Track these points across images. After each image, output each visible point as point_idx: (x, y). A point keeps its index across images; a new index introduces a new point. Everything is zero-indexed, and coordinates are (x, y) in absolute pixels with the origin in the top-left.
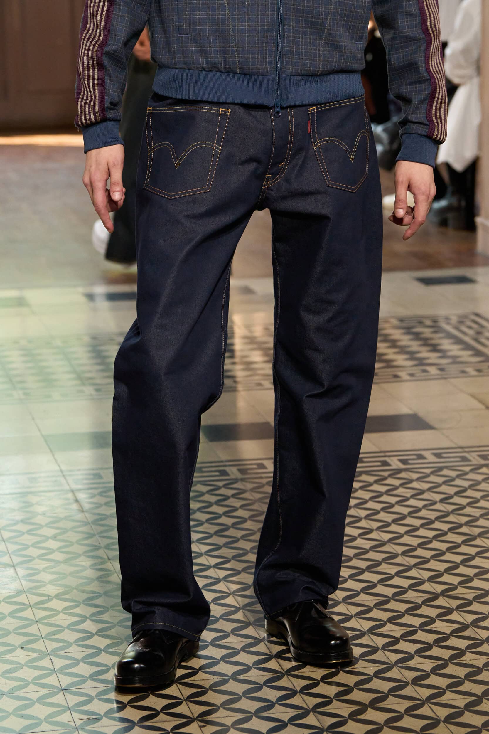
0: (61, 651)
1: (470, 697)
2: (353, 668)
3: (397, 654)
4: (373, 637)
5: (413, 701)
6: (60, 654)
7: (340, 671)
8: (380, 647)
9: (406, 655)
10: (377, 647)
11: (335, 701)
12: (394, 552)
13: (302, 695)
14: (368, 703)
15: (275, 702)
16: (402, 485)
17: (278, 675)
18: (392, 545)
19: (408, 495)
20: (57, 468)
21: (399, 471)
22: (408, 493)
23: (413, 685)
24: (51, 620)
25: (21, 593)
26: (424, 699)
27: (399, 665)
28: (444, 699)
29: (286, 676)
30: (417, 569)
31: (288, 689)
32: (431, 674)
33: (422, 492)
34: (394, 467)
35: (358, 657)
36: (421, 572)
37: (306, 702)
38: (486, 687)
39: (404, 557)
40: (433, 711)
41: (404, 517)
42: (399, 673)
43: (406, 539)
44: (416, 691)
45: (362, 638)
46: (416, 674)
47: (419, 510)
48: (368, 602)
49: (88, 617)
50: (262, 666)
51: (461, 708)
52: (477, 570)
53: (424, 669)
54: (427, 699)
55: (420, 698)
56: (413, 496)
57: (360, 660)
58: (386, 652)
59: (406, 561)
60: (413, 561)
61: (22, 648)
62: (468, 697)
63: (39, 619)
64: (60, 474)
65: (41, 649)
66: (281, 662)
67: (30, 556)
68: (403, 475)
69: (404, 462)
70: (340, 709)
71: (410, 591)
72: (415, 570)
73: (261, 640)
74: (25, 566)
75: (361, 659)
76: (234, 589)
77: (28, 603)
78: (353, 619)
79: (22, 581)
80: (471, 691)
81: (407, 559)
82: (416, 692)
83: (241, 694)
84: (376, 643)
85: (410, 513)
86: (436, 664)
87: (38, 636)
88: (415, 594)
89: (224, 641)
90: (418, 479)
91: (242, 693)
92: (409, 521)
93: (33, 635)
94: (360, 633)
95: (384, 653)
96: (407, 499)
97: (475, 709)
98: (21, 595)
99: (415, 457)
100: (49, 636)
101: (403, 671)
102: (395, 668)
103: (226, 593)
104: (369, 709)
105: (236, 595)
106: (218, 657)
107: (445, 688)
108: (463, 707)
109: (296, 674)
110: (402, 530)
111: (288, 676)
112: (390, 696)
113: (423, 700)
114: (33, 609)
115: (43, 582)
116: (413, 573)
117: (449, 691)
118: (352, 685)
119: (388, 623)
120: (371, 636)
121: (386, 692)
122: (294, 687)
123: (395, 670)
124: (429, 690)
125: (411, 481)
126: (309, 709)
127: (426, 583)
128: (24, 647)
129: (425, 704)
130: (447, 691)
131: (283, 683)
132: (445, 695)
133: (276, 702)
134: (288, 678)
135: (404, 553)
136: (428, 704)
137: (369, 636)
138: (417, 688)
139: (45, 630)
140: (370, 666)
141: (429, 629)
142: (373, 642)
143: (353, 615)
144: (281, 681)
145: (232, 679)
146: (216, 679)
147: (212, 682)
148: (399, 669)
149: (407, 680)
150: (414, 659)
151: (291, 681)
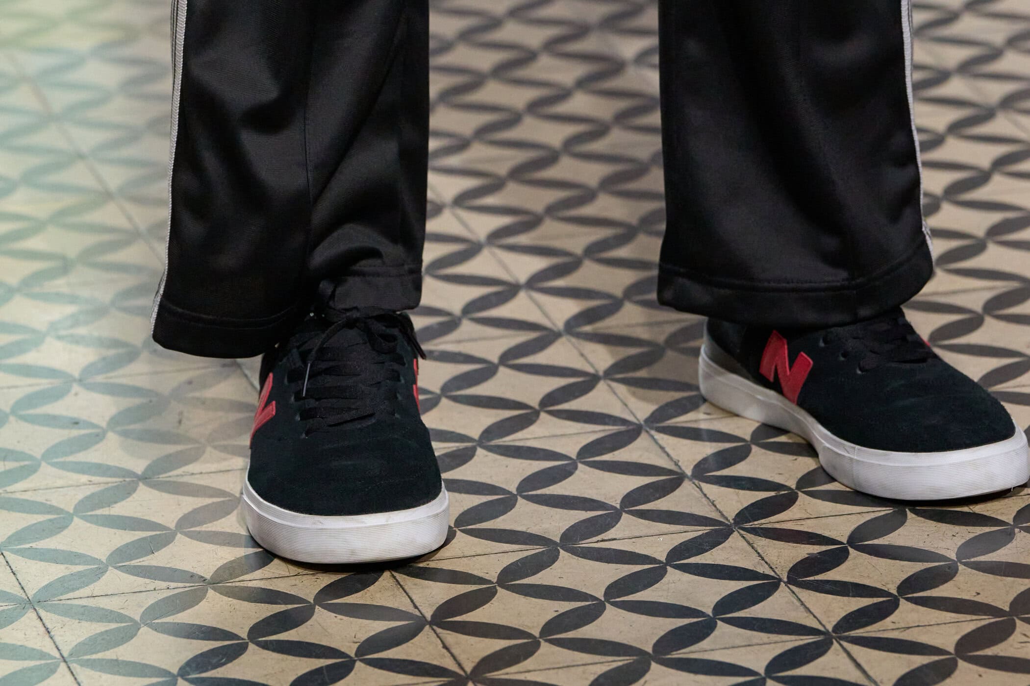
1: (974, 617)
2: (603, 541)
3: (742, 492)
5: (793, 637)
7: (561, 551)
8: (689, 472)
9: (772, 494)
10: (679, 471)
11: (547, 644)
13: (439, 630)
14: (649, 649)
15: (353, 655)
23: (791, 586)
26: (830, 628)
27: (748, 525)
28: (893, 626)
31: (395, 615)
32: (851, 550)
35: (618, 506)
37: (453, 651)
38: (1021, 585)
40: (858, 666)
42: (749, 548)
44: (802, 604)
45: (631, 446)
46: (805, 551)
51: (948, 653)
52: (996, 217)
53: (827, 534)
54: (838, 627)
55: (815, 625)
57: (625, 516)
58: (706, 487)
62: (969, 617)
70: (560, 670)
75: (627, 512)
78: (602, 386)
80: (978, 599)
82: (802, 608)
83: (244, 635)
84: (675, 457)
86: (868, 517)
89: (185, 469)
91: (247, 629)
94: (622, 428)
95: (701, 488)
97: (989, 652)
101: (761, 543)
102: (736, 535)
104: (654, 666)
106: (170, 520)
107: (895, 592)
108: (951, 649)
112: (719, 623)
113: (825, 633)
117: (907, 599)
118: (600, 595)
120: (659, 436)
121: (709, 612)
122: (416, 607)
123: (735, 540)
124: (846, 599)
126: (462, 673)
129: (832, 643)
130: (902, 602)
131: (378, 595)
132: (897, 612)
133: (356, 655)
134: (394, 577)
136: (842, 642)
137: (652, 437)
138: (806, 595)
140: (658, 532)
142: (664, 455)
143: (601, 373)
145: (215, 589)
146: (163, 590)
147: (151, 600)
148: (749, 536)
149: (776, 571)
150: (797, 503)
151: (406, 588)
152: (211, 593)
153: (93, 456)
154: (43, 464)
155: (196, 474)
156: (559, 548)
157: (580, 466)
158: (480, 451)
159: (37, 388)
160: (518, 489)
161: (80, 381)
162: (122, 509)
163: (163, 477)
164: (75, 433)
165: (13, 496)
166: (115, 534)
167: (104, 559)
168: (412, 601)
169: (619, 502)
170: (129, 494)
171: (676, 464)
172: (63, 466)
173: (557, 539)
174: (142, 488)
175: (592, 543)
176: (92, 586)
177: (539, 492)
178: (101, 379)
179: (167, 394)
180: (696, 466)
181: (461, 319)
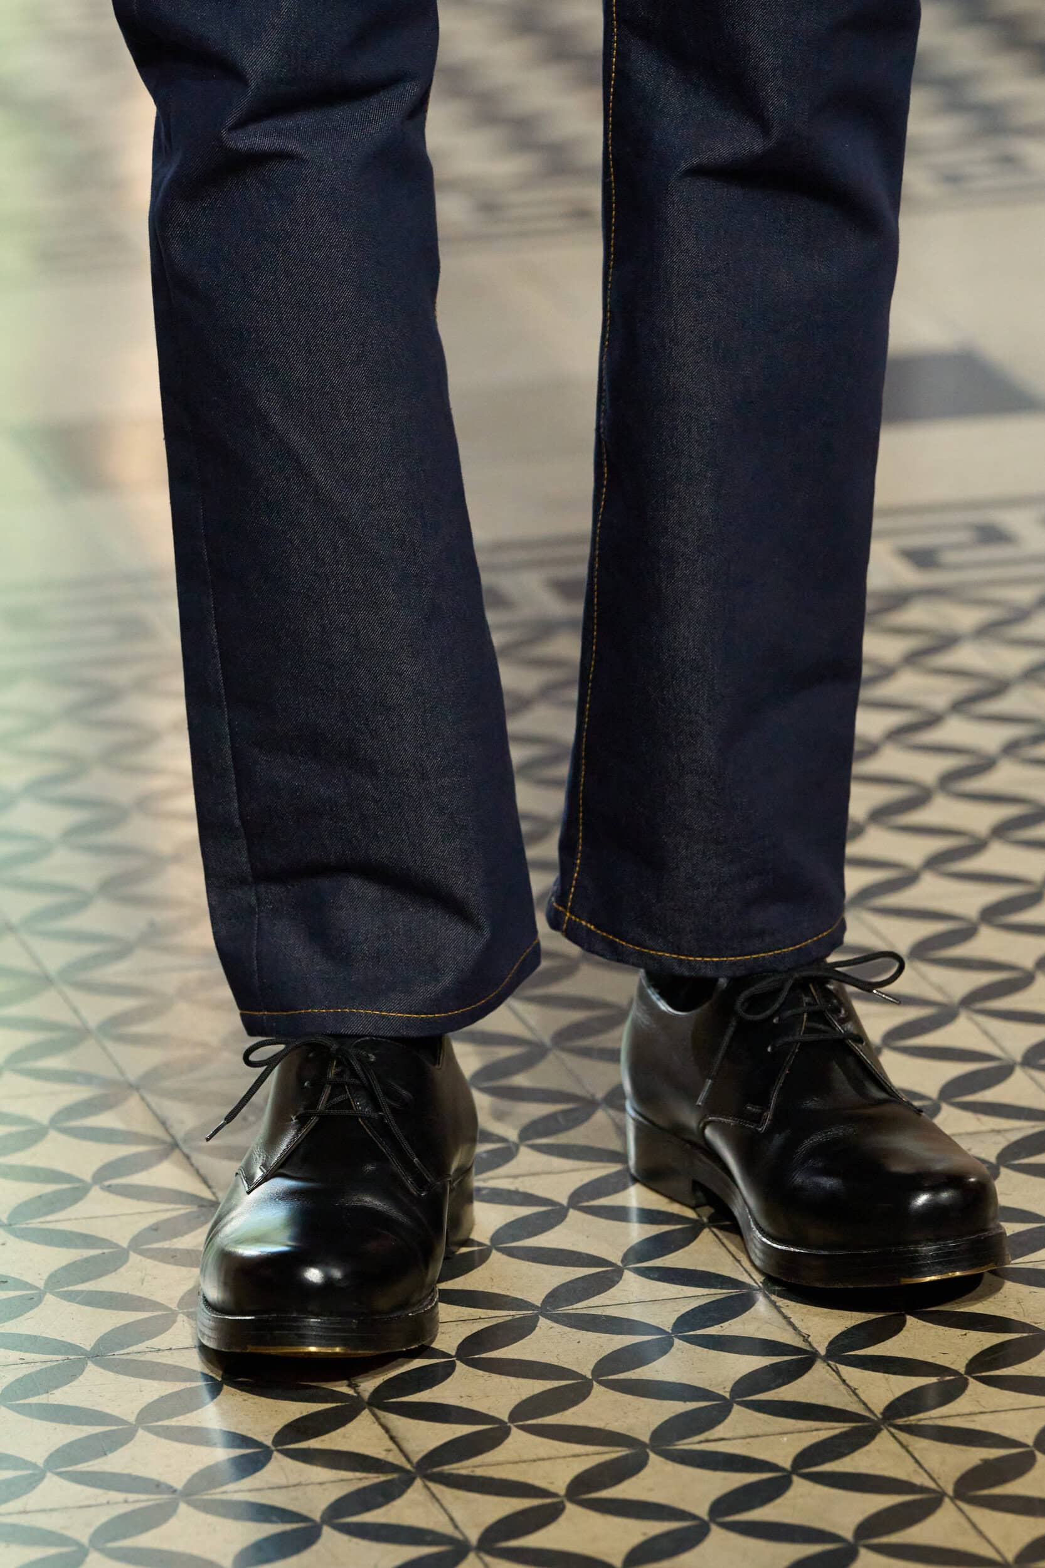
2: (707, 1441)
3: (893, 1377)
4: (791, 1307)
7: (652, 1456)
9: (934, 1379)
10: (808, 1348)
13: (487, 1560)
16: (910, 659)
17: (382, 1478)
18: (866, 915)
19: (940, 703)
21: (900, 599)
22: (938, 693)
23: (958, 1502)
26: (1009, 1559)
27: (900, 1422)
29: (418, 1482)
30: (981, 1019)
31: (429, 1538)
32: (1038, 1455)
33: (999, 687)
35: (727, 1395)
36: (996, 1026)
39: (929, 968)
41: (922, 798)
42: (902, 1453)
43: (931, 891)
44: (974, 1526)
45: (744, 1316)
46: (975, 1456)
47: (984, 765)
50: (314, 1444)
53: (1007, 1433)
54: (1021, 1558)
55: (989, 1553)
56: (960, 706)
57: (736, 1408)
58: (844, 1370)
59: (932, 984)
60: (961, 983)
66: (400, 1423)
68: (915, 615)
71: (948, 1109)
72: (970, 1019)
75: (739, 1404)
81: (938, 973)
82: (973, 1532)
84: (804, 1331)
85: (948, 780)
90: (982, 632)
92: (942, 811)
94: (733, 1292)
95: (838, 1372)
96: (936, 720)
99: (967, 536)
101: (919, 1445)
102: (884, 1433)
103: (155, 1140)
106: (128, 1411)
109: (463, 1472)
110: (914, 851)
111: (431, 1485)
112: (862, 1551)
116: (961, 1033)
118: (703, 1511)
121: (849, 1536)
122: (456, 1527)
123: (884, 1441)
125: (947, 641)
127: (1019, 1074)
131: (408, 1511)
134: (428, 1488)
138: (980, 1515)
140: (778, 1430)
141: (1030, 1266)
142: (790, 1328)
144: (398, 1503)
145: (189, 1503)
146: (121, 1503)
147: (103, 1516)
148: (903, 1436)
149: (938, 1481)
150: (967, 1392)
151: (444, 1502)
152: (183, 1508)
153: (25, 1325)
155: (163, 1350)
156: (648, 1450)
157: (677, 1341)
158: (543, 1322)
160: (594, 1372)
161: (8, 1226)
162: (64, 1396)
163: (120, 1354)
166: (55, 1429)
167: (40, 1462)
168: (452, 1519)
169: (728, 1389)
170: (74, 1377)
171: (805, 1340)
173: (646, 1438)
174: (91, 1367)
175: (692, 1444)
176: (24, 1498)
177: (622, 1376)
178: (35, 1223)
179: (125, 1245)
180: (831, 1343)
181: (517, 1147)
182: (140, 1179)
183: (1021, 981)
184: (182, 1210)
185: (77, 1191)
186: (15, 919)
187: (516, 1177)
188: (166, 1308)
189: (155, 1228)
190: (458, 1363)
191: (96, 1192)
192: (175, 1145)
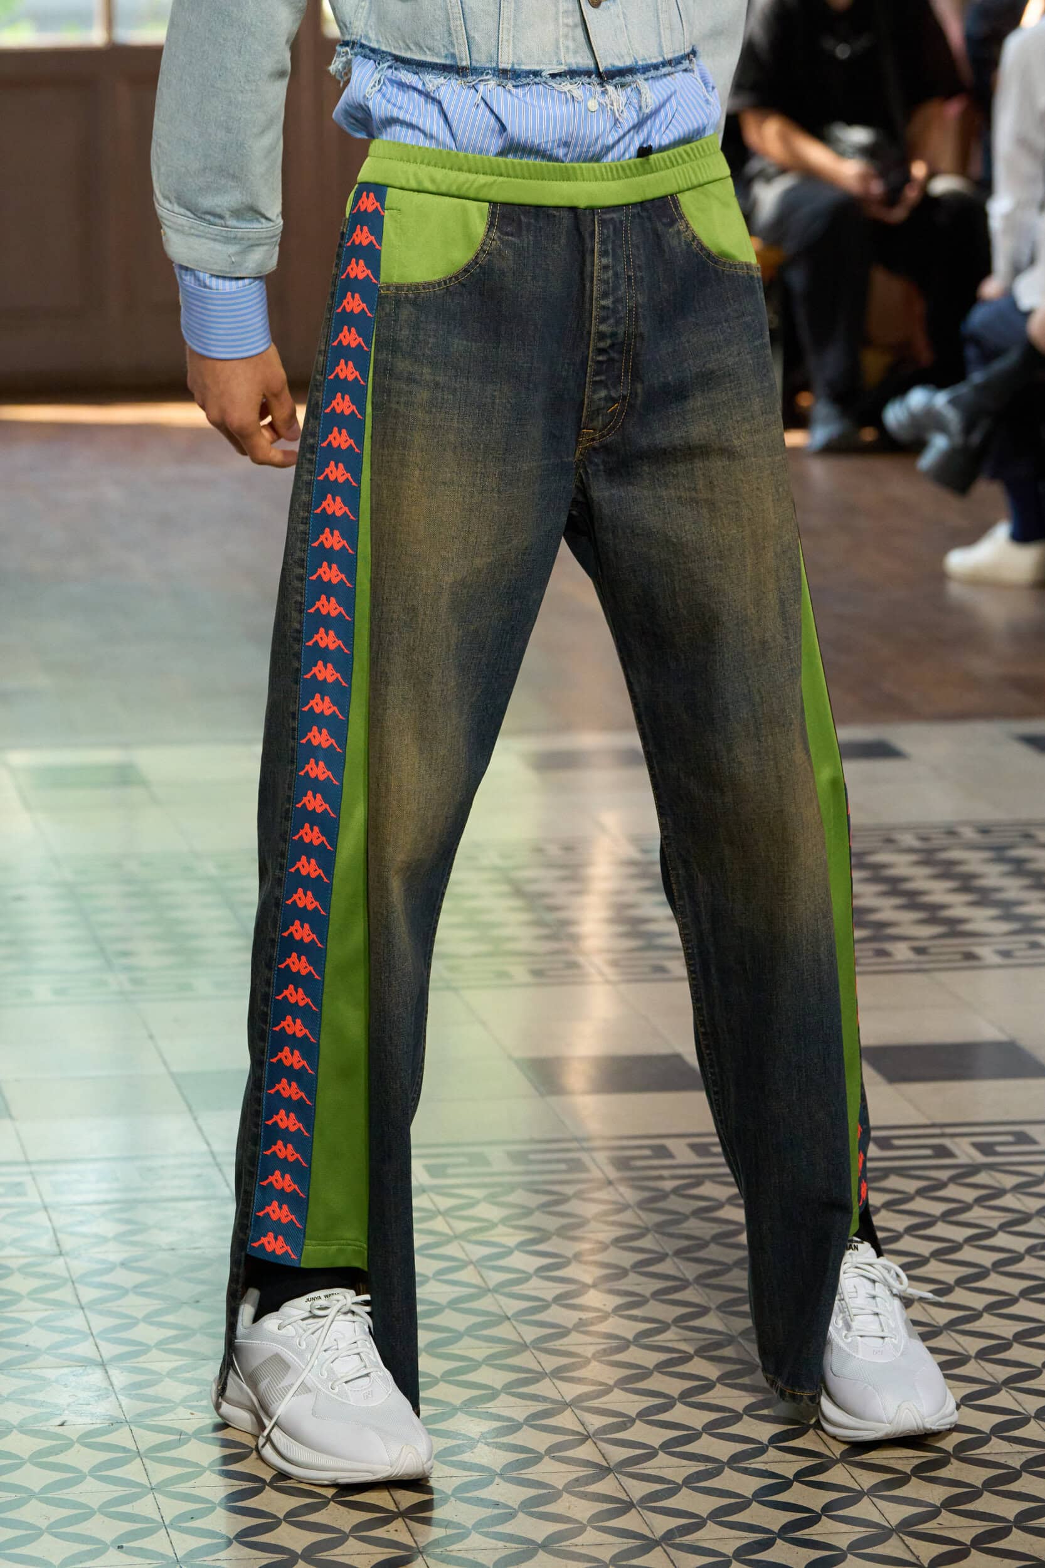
0: (207, 1556)
4: (910, 1541)
6: (206, 1563)
12: (961, 1350)
16: (979, 1201)
18: (953, 1334)
19: (994, 1225)
20: (204, 1147)
21: (975, 1169)
22: (994, 1219)
24: (184, 1488)
25: (118, 1425)
30: (1012, 1392)
33: (1026, 1218)
34: (962, 1160)
36: (1020, 1396)
39: (983, 1363)
41: (983, 1274)
43: (987, 1323)
45: (885, 1544)
47: (1018, 1258)
48: (900, 1462)
49: (268, 1481)
56: (1003, 1227)
59: (987, 1372)
60: (1003, 1373)
61: (119, 1547)
63: (158, 1484)
64: (210, 1159)
65: (161, 1551)
67: (140, 1344)
68: (982, 1178)
69: (986, 1149)
71: (994, 1439)
72: (1007, 1392)
73: (656, 1541)
74: (128, 1364)
76: (596, 1427)
77: (135, 1449)
78: (865, 1500)
79: (120, 1397)
81: (989, 1367)
84: (917, 1554)
85: (997, 1265)
87: (153, 1521)
88: (1005, 1446)
89: (573, 1541)
90: (1017, 1188)
92: (993, 1281)
93: (146, 1520)
94: (880, 1531)
96: (992, 1233)
98: (117, 1430)
99: (1010, 1138)
100: (180, 1523)
103: (578, 1433)
105: (602, 1440)
110: (979, 1301)
114: (144, 1459)
115: (169, 1401)
116: (1002, 1399)
119: (943, 1511)
120: (905, 1538)
125: (1000, 1192)
127: (1032, 1422)
128: (124, 1545)
135: (982, 1354)
137: (901, 1538)
139: (172, 1509)
141: (1037, 1526)
142: (910, 1553)
143: (865, 1491)
153: (507, 1528)
154: (473, 1532)
155: (579, 1546)
157: (849, 1556)
158: (778, 1541)
159: (469, 1479)
161: (500, 1475)
163: (556, 1546)
164: (496, 1511)
165: (451, 1554)
170: (532, 1558)
171: (918, 1559)
172: (486, 1535)
174: (541, 1552)
178: (514, 1474)
179: (561, 1488)
180: (931, 1561)
181: (767, 1447)
182: (570, 1453)
183: (1035, 1373)
184: (591, 1471)
185: (537, 1458)
186: (509, 1315)
187: (766, 1463)
188: (581, 1523)
189: (577, 1480)
190: (733, 1561)
191: (546, 1459)
192: (588, 1437)
